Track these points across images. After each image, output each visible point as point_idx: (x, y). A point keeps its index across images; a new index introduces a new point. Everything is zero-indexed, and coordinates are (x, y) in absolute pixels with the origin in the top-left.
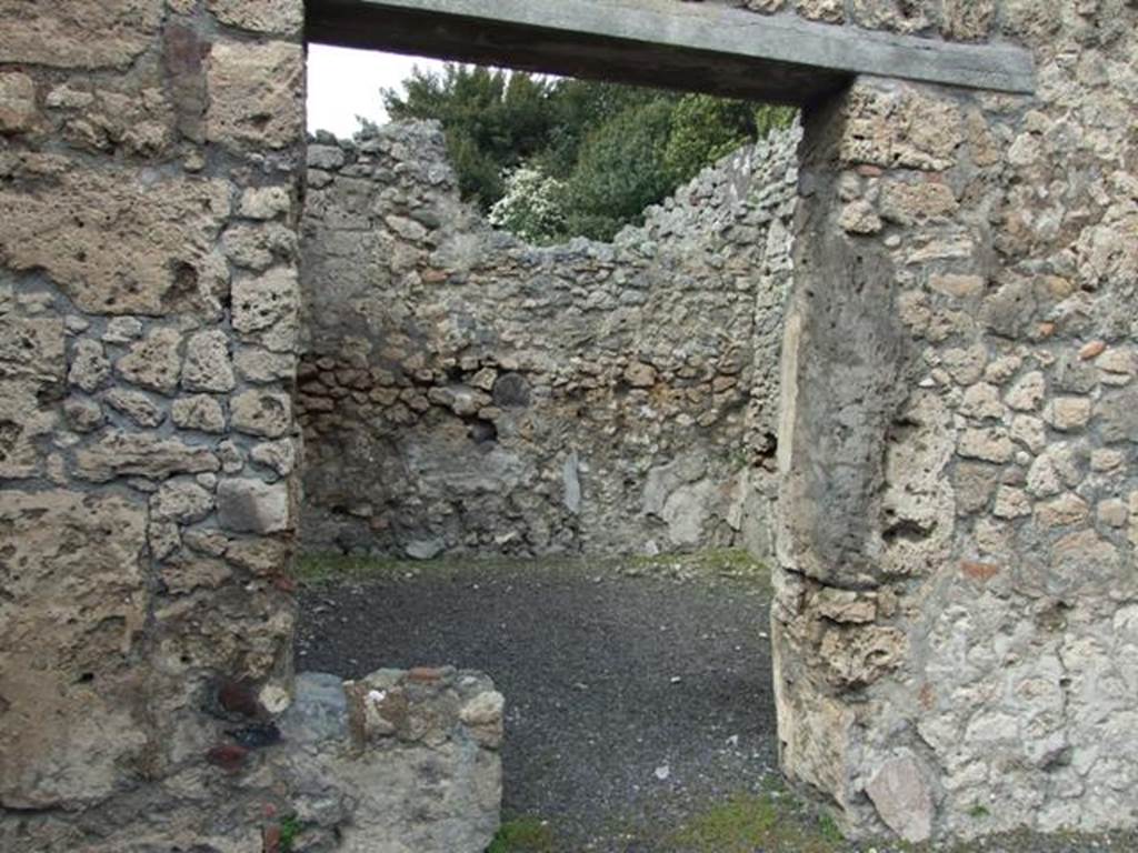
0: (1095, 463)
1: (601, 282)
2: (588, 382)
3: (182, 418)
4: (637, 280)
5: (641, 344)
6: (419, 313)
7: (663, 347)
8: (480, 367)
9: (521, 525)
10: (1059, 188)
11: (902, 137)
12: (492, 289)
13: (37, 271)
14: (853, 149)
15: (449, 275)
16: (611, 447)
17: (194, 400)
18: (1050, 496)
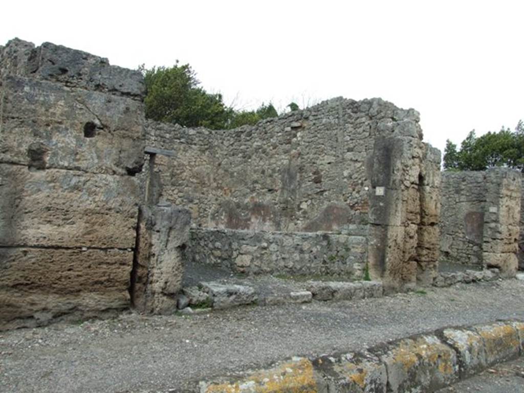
0: (184, 201)
10: (180, 168)
11: (162, 161)
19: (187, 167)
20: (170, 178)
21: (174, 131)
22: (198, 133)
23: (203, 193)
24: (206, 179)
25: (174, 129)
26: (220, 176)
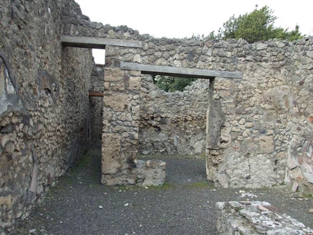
0: (254, 132)
1: (181, 100)
2: (179, 120)
3: (126, 124)
4: (189, 99)
5: (189, 112)
6: (146, 106)
7: (194, 113)
8: (157, 117)
9: (165, 148)
10: (246, 92)
11: (222, 85)
12: (160, 101)
13: (109, 106)
14: (215, 87)
15: (152, 99)
16: (183, 133)
17: (127, 122)
18: (246, 137)
19: (257, 90)
20: (233, 106)
21: (237, 47)
22: (269, 46)
23: (279, 122)
24: (282, 103)
25: (236, 45)
26: (303, 98)
